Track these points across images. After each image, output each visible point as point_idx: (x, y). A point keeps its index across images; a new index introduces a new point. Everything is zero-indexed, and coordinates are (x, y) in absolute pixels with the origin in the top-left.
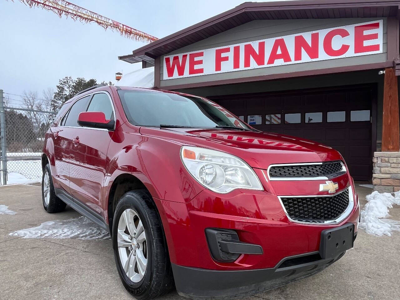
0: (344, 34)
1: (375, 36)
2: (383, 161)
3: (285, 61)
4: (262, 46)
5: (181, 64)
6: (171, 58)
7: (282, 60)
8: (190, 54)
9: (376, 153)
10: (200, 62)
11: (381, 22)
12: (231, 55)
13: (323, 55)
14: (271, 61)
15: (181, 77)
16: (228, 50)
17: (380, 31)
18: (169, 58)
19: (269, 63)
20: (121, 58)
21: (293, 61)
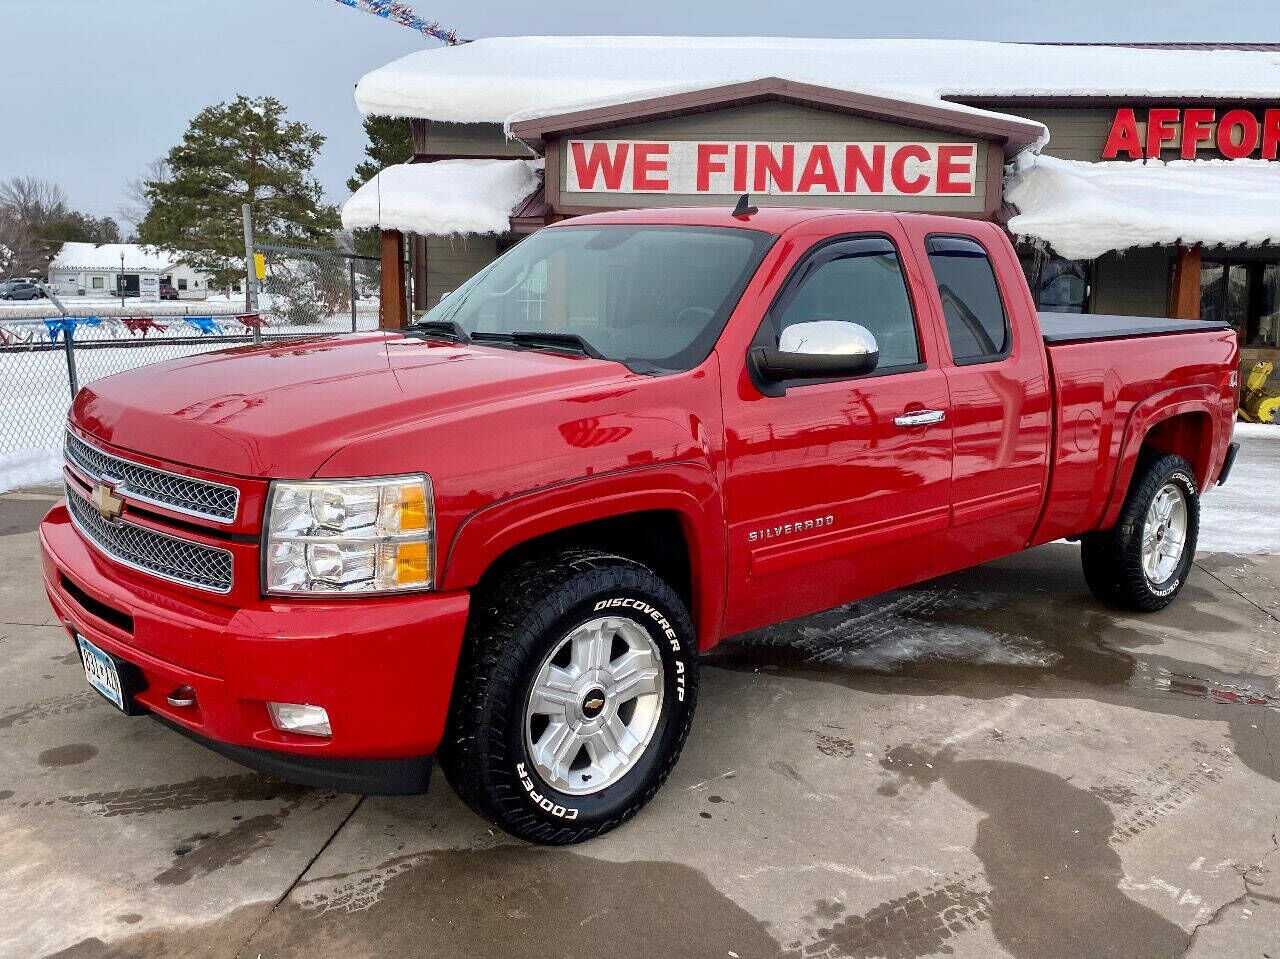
0: (923, 156)
1: (964, 169)
3: (829, 189)
4: (789, 153)
5: (612, 163)
6: (588, 146)
8: (636, 145)
10: (662, 166)
12: (729, 160)
13: (889, 187)
14: (804, 186)
15: (614, 190)
16: (723, 150)
17: (971, 160)
18: (581, 146)
19: (800, 188)
21: (843, 191)
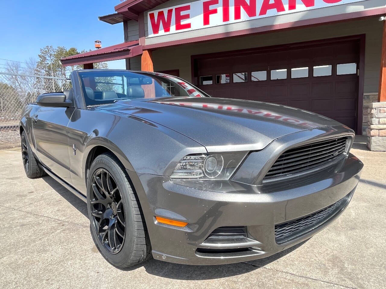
2: (381, 112)
3: (278, 11)
5: (166, 20)
6: (156, 13)
7: (275, 9)
8: (176, 9)
9: (375, 104)
10: (187, 17)
14: (263, 12)
15: (168, 33)
16: (216, 2)
18: (153, 14)
19: (261, 14)
20: (102, 18)
21: (287, 11)
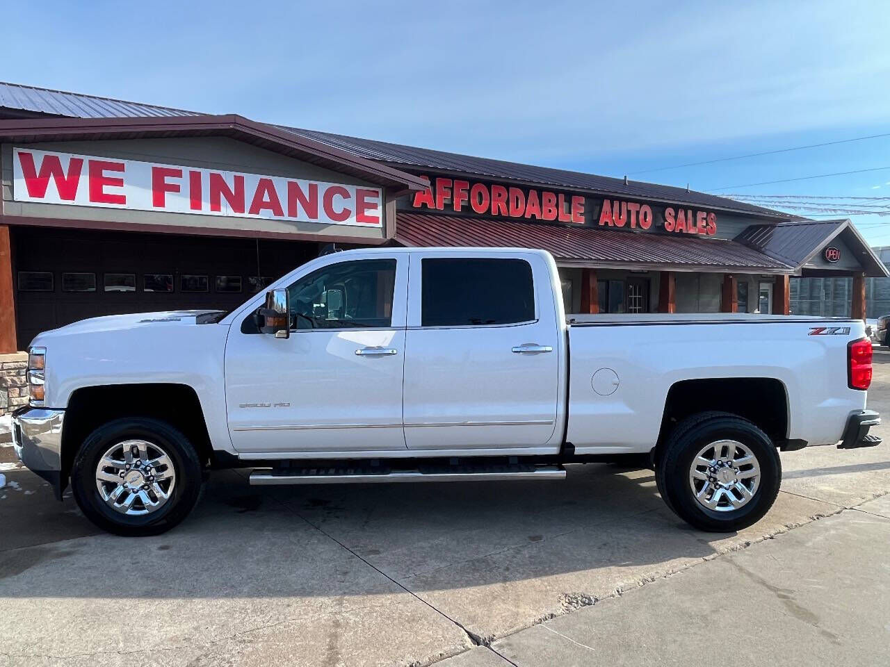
0: (346, 195)
1: (374, 206)
3: (275, 214)
4: (239, 182)
5: (65, 175)
6: (38, 156)
7: (271, 211)
8: (91, 161)
10: (119, 182)
11: (380, 190)
12: (184, 182)
13: (322, 217)
14: (254, 210)
15: (69, 202)
16: (178, 174)
17: (378, 201)
18: (29, 155)
19: (251, 212)
21: (286, 217)
